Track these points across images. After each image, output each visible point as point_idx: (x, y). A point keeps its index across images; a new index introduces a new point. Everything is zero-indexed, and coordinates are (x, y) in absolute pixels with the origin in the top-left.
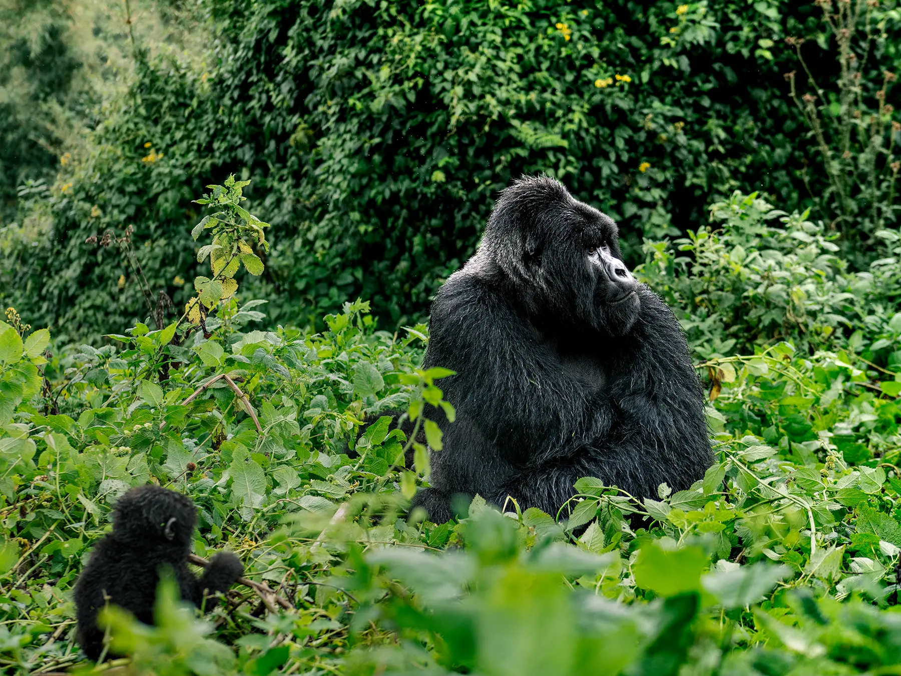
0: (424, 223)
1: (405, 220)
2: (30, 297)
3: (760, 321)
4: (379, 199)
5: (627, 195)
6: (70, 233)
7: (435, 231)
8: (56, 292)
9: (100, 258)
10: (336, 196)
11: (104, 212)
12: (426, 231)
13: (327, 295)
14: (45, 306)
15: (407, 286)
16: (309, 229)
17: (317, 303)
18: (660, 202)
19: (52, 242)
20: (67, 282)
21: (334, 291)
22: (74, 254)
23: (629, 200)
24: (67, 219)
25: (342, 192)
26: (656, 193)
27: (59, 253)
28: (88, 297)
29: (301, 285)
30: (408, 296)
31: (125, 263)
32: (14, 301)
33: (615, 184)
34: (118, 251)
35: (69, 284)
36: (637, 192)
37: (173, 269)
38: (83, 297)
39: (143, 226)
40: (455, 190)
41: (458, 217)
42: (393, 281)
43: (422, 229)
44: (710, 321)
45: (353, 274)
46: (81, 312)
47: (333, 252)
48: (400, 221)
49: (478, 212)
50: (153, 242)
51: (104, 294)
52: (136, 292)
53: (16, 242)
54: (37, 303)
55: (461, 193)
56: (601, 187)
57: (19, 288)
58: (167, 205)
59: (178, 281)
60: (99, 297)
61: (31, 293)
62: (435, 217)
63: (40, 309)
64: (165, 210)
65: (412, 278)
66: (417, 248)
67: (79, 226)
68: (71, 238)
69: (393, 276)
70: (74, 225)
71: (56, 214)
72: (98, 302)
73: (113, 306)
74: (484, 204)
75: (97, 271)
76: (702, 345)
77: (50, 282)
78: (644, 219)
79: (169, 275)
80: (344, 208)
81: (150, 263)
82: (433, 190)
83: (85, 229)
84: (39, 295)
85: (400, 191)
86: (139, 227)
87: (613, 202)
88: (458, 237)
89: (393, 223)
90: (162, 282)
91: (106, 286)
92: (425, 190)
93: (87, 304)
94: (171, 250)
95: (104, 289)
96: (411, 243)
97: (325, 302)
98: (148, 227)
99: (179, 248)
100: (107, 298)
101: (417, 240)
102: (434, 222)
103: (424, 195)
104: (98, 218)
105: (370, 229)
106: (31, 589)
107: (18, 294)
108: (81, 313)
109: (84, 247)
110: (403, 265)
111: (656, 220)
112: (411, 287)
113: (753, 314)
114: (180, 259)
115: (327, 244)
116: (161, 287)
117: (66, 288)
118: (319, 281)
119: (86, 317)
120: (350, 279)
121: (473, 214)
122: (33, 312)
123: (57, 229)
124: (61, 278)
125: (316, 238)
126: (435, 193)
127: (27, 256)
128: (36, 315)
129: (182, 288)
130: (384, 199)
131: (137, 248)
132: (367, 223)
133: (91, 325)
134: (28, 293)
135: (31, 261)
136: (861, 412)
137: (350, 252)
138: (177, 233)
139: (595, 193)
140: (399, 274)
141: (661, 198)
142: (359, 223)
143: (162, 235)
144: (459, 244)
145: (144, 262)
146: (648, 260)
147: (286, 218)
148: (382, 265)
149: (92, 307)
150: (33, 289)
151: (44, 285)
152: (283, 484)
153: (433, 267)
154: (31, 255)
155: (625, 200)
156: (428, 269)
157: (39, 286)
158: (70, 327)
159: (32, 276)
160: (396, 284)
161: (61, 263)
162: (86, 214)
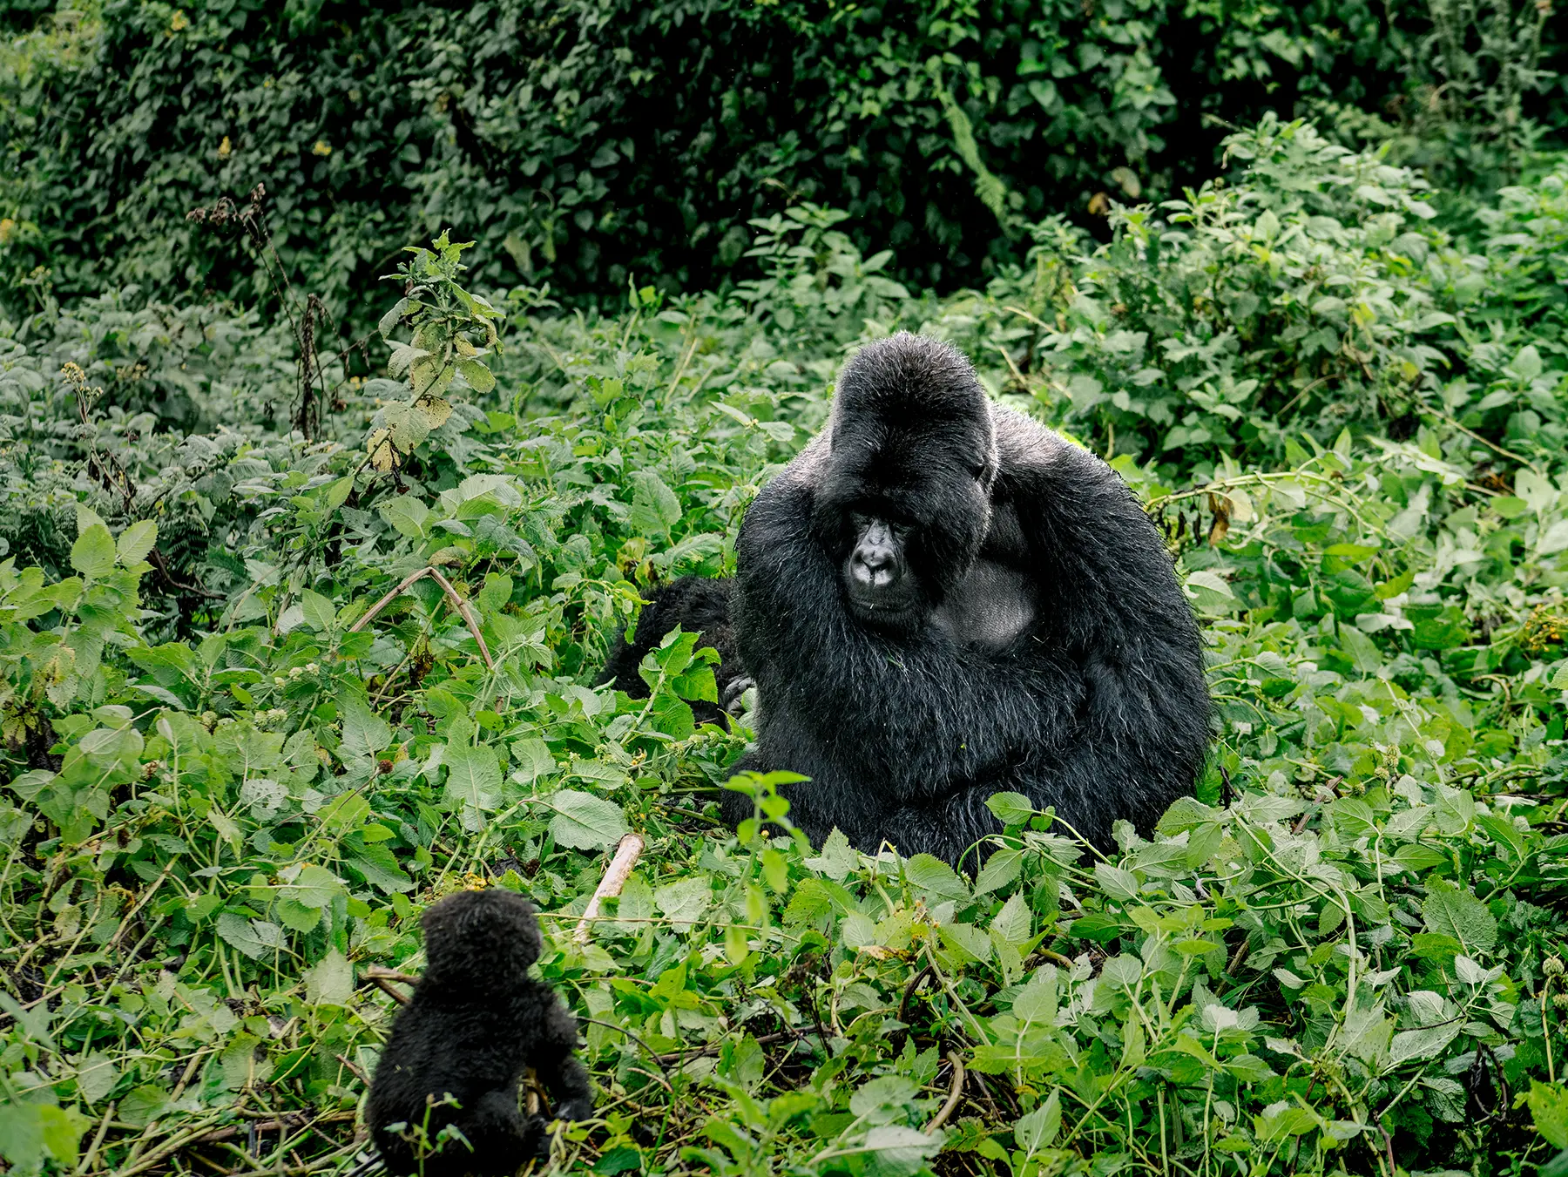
0: (739, 69)
1: (708, 62)
2: (65, 159)
3: (1299, 346)
4: (666, 25)
5: (1087, 32)
6: (135, 53)
7: (758, 83)
8: (111, 155)
9: (186, 102)
10: (591, 20)
11: (194, 21)
12: (744, 84)
13: (573, 184)
14: (92, 176)
15: (709, 174)
16: (544, 70)
17: (558, 197)
18: (1142, 45)
19: (104, 66)
20: (129, 138)
21: (586, 178)
22: (142, 91)
23: (1090, 40)
24: (129, 28)
25: (603, 13)
26: (1136, 31)
27: (115, 86)
28: (167, 166)
29: (530, 168)
30: (712, 189)
31: (229, 114)
32: (40, 166)
33: (1066, 13)
34: (217, 91)
35: (133, 143)
36: (1103, 27)
37: (312, 126)
38: (157, 166)
39: (260, 47)
40: (794, 19)
41: (799, 63)
42: (686, 165)
43: (738, 78)
44: (1217, 345)
45: (617, 150)
46: (155, 192)
47: (585, 110)
48: (701, 66)
49: (832, 57)
50: (277, 76)
51: (192, 161)
52: (249, 166)
53: (41, 64)
54: (78, 169)
55: (805, 25)
56: (1042, 17)
57: (47, 143)
58: (301, 14)
59: (321, 148)
60: (185, 166)
61: (68, 154)
62: (760, 61)
63: (84, 180)
64: (298, 24)
65: (720, 158)
66: (728, 113)
67: (150, 43)
68: (135, 63)
69: (686, 157)
70: (141, 40)
71: (109, 18)
72: (184, 175)
73: (209, 183)
74: (843, 42)
75: (182, 121)
76: (1201, 388)
77: (101, 135)
78: (1114, 75)
79: (304, 137)
80: (606, 40)
81: (273, 115)
82: (757, 17)
83: (161, 47)
84: (82, 157)
85: (700, 14)
86: (253, 49)
87: (1063, 43)
88: (799, 94)
89: (688, 68)
90: (293, 148)
91: (197, 147)
92: (743, 14)
93: (165, 178)
94: (308, 94)
95: (193, 153)
96: (719, 103)
97: (571, 197)
98: (269, 50)
99: (322, 90)
100: (200, 168)
101: (728, 98)
102: (758, 68)
103: (742, 22)
104: (182, 31)
105: (649, 77)
106: (140, 979)
107: (45, 152)
108: (154, 195)
109: (159, 79)
110: (704, 138)
111: (1134, 76)
112: (717, 177)
113: (1288, 335)
114: (325, 110)
115: (575, 97)
116: (291, 156)
117: (128, 150)
118: (560, 161)
119: (163, 200)
120: (613, 158)
121: (825, 60)
122: (71, 187)
123: (111, 42)
124: (119, 130)
125: (556, 87)
126: (761, 21)
127: (61, 89)
128: (78, 192)
129: (328, 159)
130: (673, 24)
131: (251, 86)
132: (643, 66)
133: (171, 215)
134: (62, 151)
135: (68, 97)
136: (1457, 547)
137: (614, 112)
138: (318, 62)
139: (1032, 28)
140: (697, 154)
141: (1144, 37)
142: (629, 67)
143: (291, 66)
144: (800, 106)
145: (262, 112)
146: (1116, 237)
147: (507, 47)
148: (669, 137)
149: (174, 183)
150: (71, 146)
151: (90, 141)
152: (526, 764)
153: (754, 143)
154: (68, 88)
155: (1083, 39)
156: (745, 147)
157: (81, 142)
158: (136, 217)
159: (69, 125)
160: (693, 170)
161: (120, 105)
162: (162, 25)
